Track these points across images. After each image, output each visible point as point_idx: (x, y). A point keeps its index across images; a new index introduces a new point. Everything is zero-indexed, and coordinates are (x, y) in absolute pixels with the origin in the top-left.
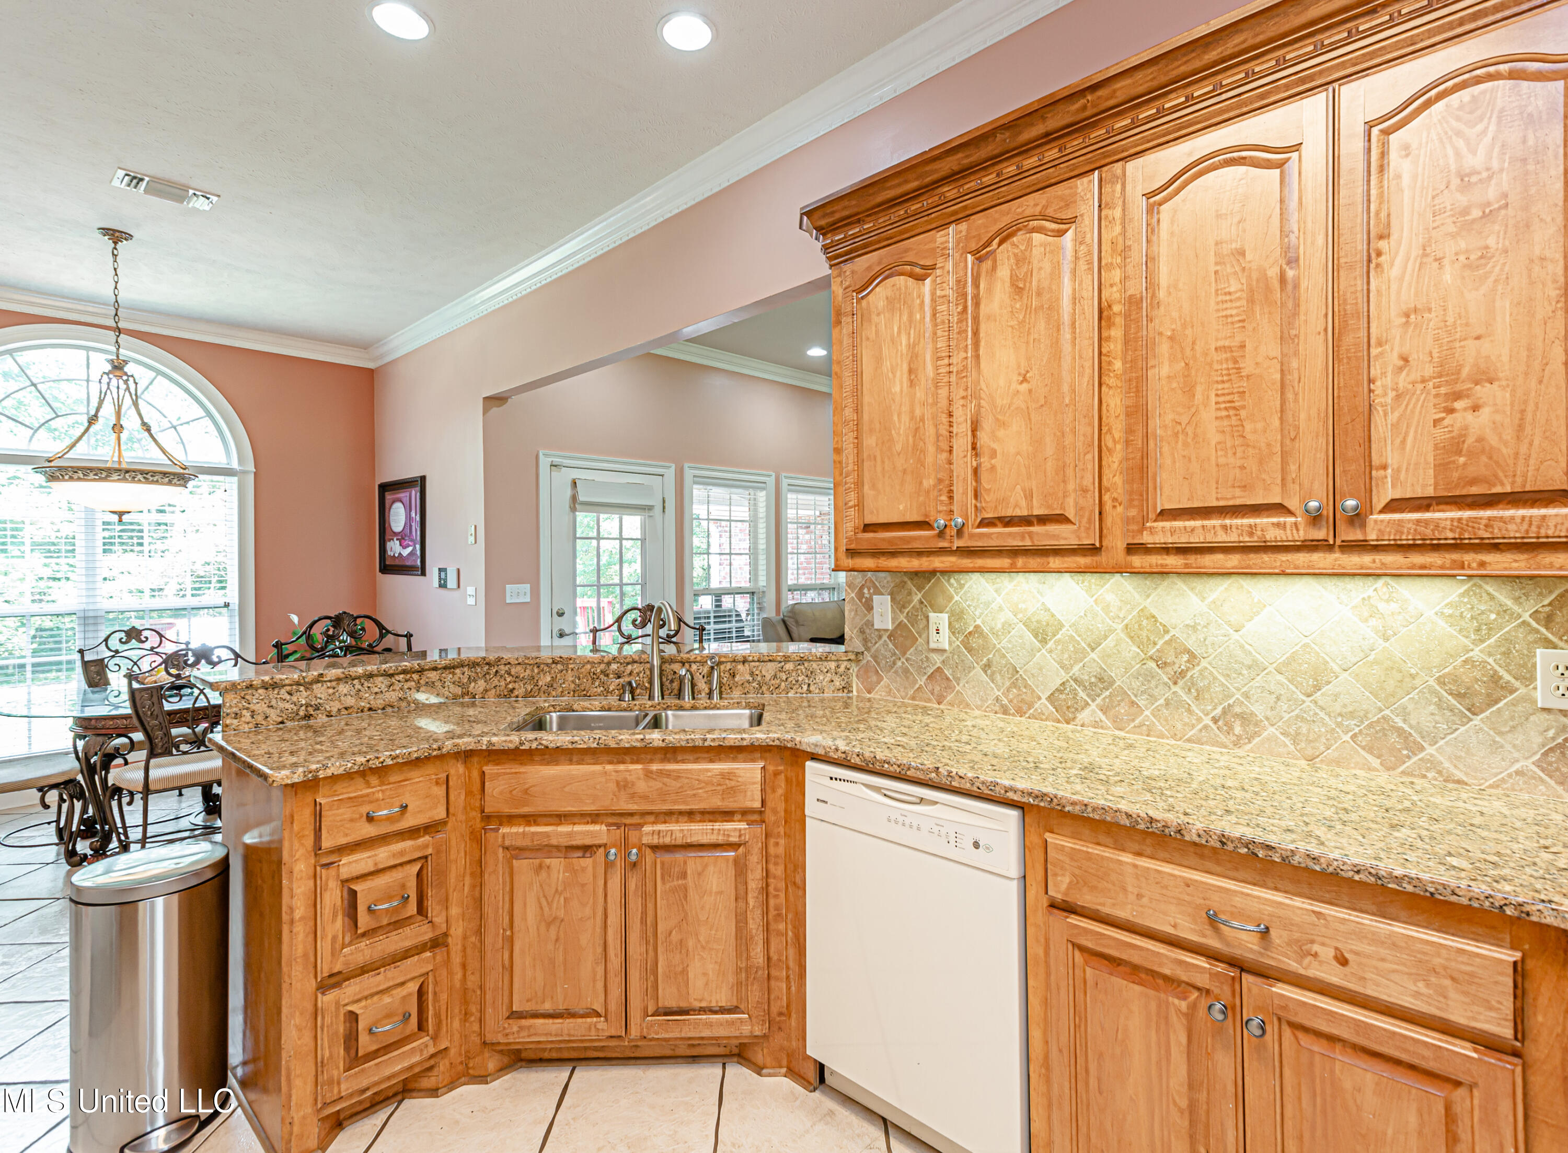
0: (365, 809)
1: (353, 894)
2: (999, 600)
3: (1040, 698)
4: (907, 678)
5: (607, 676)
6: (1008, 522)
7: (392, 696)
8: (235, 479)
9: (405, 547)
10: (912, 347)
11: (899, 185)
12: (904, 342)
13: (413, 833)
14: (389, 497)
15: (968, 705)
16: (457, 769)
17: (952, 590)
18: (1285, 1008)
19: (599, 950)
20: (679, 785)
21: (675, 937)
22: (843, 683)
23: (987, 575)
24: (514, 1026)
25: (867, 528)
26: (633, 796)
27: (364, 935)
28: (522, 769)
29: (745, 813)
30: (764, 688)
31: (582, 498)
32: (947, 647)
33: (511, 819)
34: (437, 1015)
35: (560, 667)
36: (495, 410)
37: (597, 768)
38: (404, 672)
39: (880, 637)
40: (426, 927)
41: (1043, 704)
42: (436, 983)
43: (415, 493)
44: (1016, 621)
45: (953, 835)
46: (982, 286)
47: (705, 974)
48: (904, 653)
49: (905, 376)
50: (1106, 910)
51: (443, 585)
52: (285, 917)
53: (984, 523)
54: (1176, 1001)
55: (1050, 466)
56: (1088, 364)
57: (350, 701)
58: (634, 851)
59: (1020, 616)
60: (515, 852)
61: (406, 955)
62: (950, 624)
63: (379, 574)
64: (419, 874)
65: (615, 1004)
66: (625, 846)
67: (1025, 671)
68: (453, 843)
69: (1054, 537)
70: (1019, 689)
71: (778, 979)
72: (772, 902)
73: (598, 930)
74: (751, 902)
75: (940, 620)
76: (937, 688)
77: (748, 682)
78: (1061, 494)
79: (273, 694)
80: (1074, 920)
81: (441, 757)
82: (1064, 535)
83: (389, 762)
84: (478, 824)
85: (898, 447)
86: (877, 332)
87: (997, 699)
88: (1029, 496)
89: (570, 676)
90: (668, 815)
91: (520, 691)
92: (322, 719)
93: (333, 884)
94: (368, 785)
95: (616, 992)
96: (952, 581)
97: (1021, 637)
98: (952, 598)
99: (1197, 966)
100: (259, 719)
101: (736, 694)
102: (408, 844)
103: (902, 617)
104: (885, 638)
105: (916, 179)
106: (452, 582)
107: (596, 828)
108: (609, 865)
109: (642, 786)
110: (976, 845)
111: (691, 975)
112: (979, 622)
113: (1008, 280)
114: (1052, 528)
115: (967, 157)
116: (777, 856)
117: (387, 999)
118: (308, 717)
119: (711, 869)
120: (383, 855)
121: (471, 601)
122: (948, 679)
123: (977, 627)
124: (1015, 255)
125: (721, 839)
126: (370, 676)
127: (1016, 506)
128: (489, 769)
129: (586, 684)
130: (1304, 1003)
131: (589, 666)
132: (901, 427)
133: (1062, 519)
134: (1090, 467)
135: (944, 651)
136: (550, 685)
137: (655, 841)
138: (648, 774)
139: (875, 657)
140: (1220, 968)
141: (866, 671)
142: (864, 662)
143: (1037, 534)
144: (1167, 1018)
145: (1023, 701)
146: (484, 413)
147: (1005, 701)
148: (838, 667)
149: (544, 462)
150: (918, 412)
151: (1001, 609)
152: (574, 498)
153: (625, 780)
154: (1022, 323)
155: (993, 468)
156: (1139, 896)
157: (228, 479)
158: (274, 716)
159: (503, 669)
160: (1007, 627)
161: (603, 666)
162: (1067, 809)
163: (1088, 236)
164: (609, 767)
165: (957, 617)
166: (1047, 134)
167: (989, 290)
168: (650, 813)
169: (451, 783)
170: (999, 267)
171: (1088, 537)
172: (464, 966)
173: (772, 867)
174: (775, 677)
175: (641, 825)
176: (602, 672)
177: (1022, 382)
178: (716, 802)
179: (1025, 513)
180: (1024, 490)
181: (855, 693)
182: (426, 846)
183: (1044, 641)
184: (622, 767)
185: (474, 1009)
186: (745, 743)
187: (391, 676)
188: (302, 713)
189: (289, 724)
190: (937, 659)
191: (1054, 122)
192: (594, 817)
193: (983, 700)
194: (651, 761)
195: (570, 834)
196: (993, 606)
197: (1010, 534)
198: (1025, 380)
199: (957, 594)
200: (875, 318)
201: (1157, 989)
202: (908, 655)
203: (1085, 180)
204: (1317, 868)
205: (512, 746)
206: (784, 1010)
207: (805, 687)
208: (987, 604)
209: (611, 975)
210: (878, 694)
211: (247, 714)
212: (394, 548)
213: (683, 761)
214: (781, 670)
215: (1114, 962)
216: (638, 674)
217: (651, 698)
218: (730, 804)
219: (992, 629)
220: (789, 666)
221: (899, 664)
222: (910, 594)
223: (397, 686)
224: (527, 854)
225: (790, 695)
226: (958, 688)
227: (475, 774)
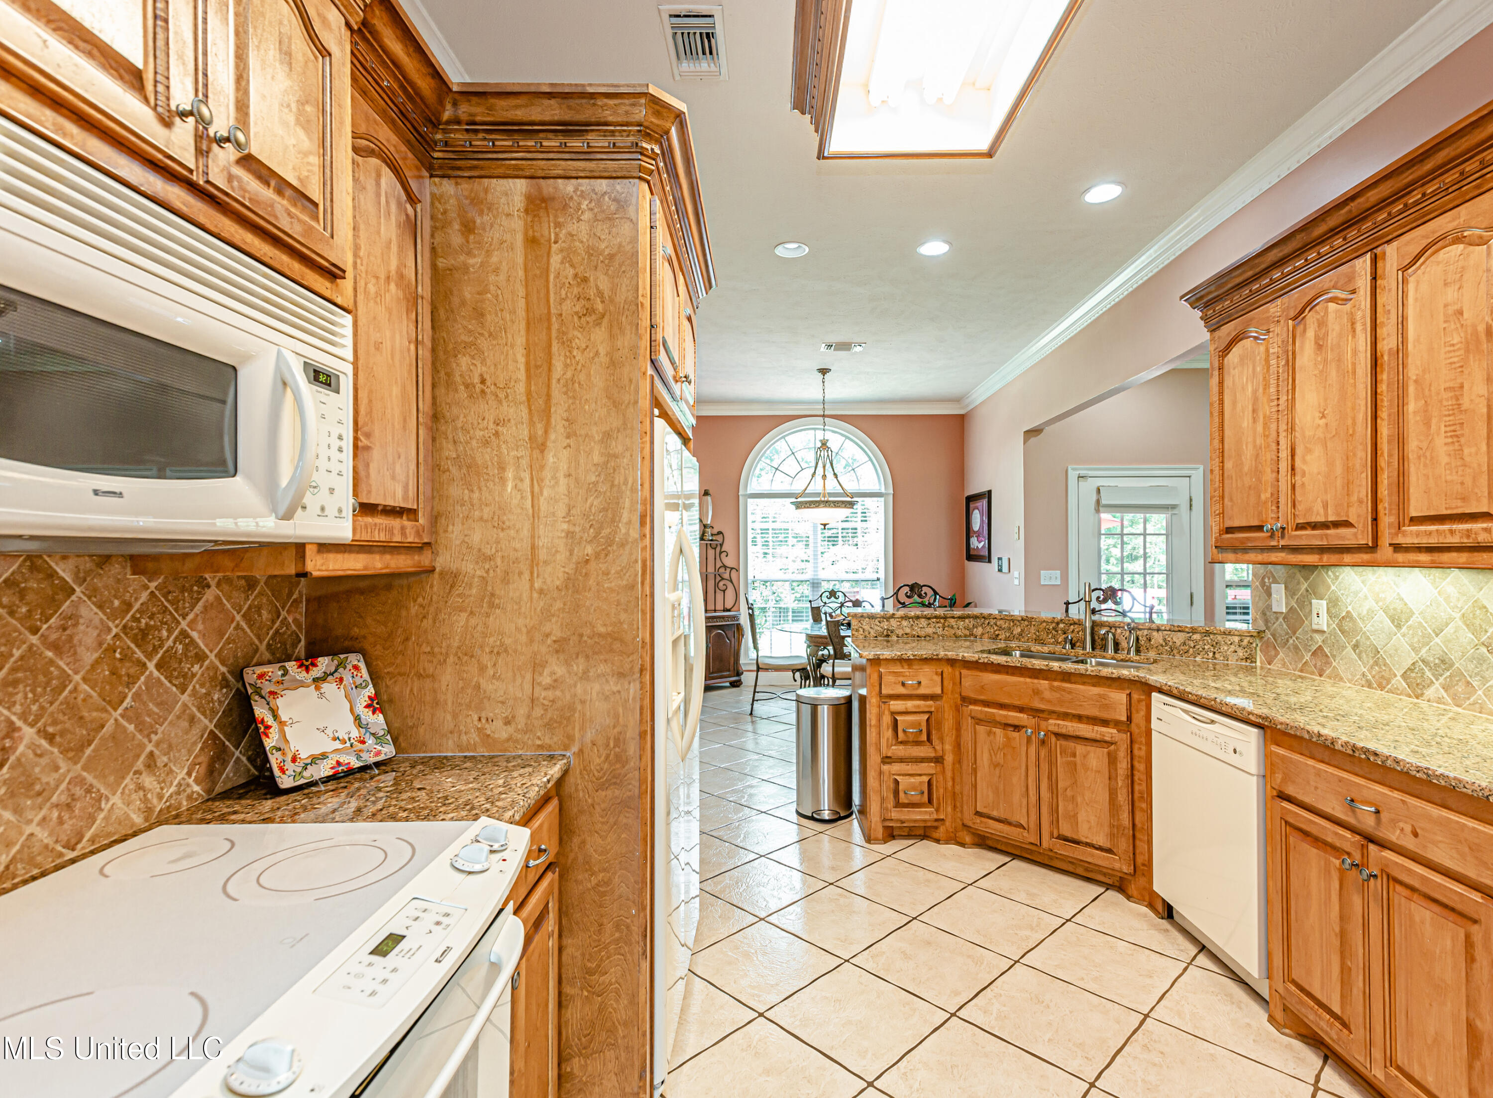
0: (901, 679)
1: (896, 721)
2: (1365, 590)
3: (1396, 676)
4: (1297, 653)
5: (1057, 631)
6: (1315, 526)
7: (930, 630)
8: (882, 499)
9: (980, 542)
10: (1255, 392)
11: (1241, 274)
12: (1250, 389)
13: (925, 697)
14: (972, 505)
15: (1341, 679)
16: (947, 670)
17: (1329, 581)
18: (1387, 865)
19: (1024, 789)
20: (1071, 697)
21: (1069, 793)
22: (1246, 655)
23: (1356, 568)
24: (978, 820)
25: (1229, 530)
26: (1042, 699)
27: (901, 743)
28: (981, 674)
29: (1117, 724)
30: (1175, 651)
31: (1104, 502)
32: (1325, 629)
33: (975, 702)
34: (938, 799)
35: (1026, 623)
36: (1033, 440)
37: (1022, 679)
38: (936, 617)
39: (1277, 619)
40: (931, 750)
41: (1398, 681)
42: (937, 782)
43: (985, 502)
44: (1377, 608)
45: (1223, 744)
46: (1297, 344)
47: (1089, 822)
48: (1294, 633)
49: (1250, 415)
50: (1301, 797)
51: (1000, 570)
52: (868, 723)
53: (1300, 527)
54: (1334, 860)
55: (1339, 483)
56: (1363, 403)
57: (908, 630)
58: (1042, 733)
59: (1380, 604)
60: (978, 721)
61: (922, 760)
62: (1328, 609)
63: (966, 562)
64: (928, 720)
65: (1033, 825)
66: (1037, 729)
67: (1385, 652)
68: (946, 709)
69: (1343, 538)
70: (1380, 668)
71: (1141, 840)
72: (1137, 788)
73: (1023, 777)
74: (1120, 784)
75: (1320, 606)
76: (1319, 664)
77: (1162, 646)
78: (1345, 504)
79: (872, 621)
80: (1285, 804)
81: (939, 660)
82: (1345, 536)
83: (912, 657)
84: (959, 702)
85: (1246, 469)
86: (1233, 381)
87: (1363, 675)
88: (1325, 506)
89: (1033, 630)
90: (1065, 716)
91: (1002, 636)
92: (894, 638)
93: (887, 712)
94: (903, 667)
95: (1033, 817)
96: (1330, 573)
97: (1381, 622)
98: (1329, 587)
99: (1344, 836)
100: (867, 633)
101: (1152, 654)
102: (921, 703)
103: (1293, 603)
104: (1281, 620)
105: (1251, 270)
106: (1005, 569)
107: (1021, 715)
108: (1029, 739)
109: (1047, 694)
110: (1235, 751)
111: (1080, 820)
112: (1350, 608)
113: (1313, 339)
114: (1342, 531)
115: (1281, 251)
116: (1140, 757)
117: (912, 780)
118: (888, 636)
119: (1092, 755)
120: (910, 705)
121: (1016, 582)
122: (1327, 656)
123: (1348, 612)
124: (1318, 320)
125: (1098, 737)
126: (918, 618)
127: (1318, 514)
128: (964, 672)
129: (1043, 635)
130: (1397, 863)
131: (1044, 624)
132: (1248, 453)
133: (1347, 524)
134: (1364, 483)
135: (1324, 632)
136: (1020, 634)
137: (1056, 729)
138: (1052, 688)
139: (1273, 635)
140: (1358, 837)
141: (1267, 647)
142: (1266, 638)
143: (1330, 535)
144: (1329, 872)
145: (1382, 677)
146: (1024, 444)
147: (1370, 677)
148: (1241, 641)
149: (1073, 475)
150: (1258, 442)
151: (1366, 597)
152: (1098, 502)
153: (1038, 689)
154: (1321, 372)
155: (1303, 484)
156: (1316, 788)
157: (879, 499)
158: (873, 633)
159: (992, 622)
160: (1371, 613)
161: (1054, 625)
162: (1279, 727)
163: (1363, 303)
164: (1028, 680)
165: (1333, 603)
166: (1332, 230)
167: (1302, 348)
168: (1054, 712)
169: (944, 676)
170: (1308, 331)
171: (1363, 539)
172: (953, 779)
173: (1136, 764)
174: (1184, 644)
175: (1048, 719)
176: (1053, 628)
177: (1321, 418)
178: (1094, 712)
179: (1323, 519)
180: (1323, 502)
181: (1258, 664)
182: (931, 706)
183: (1399, 627)
184: (1036, 681)
185: (958, 804)
186: (1114, 676)
187: (929, 619)
188: (885, 633)
189: (879, 638)
190: (1318, 638)
191: (1332, 222)
192: (1021, 709)
193: (1354, 675)
194: (1055, 680)
195: (1005, 716)
196: (1360, 595)
197: (1314, 536)
198: (1323, 416)
199: (1334, 584)
200: (1232, 371)
201: (1325, 852)
202: (1297, 635)
203: (1361, 260)
204: (1399, 769)
205: (974, 659)
206: (1146, 863)
207: (1211, 655)
208: (1356, 593)
209: (1031, 806)
210: (1276, 666)
211: (861, 630)
212: (975, 543)
213: (1075, 683)
214: (1190, 639)
215: (1306, 834)
216: (1078, 632)
217: (1084, 648)
218: (1104, 715)
219: (1359, 614)
220: (1196, 637)
221: (1291, 641)
222: (1298, 583)
223: (932, 625)
224: (984, 723)
225: (1197, 659)
226: (1334, 664)
227: (957, 673)
